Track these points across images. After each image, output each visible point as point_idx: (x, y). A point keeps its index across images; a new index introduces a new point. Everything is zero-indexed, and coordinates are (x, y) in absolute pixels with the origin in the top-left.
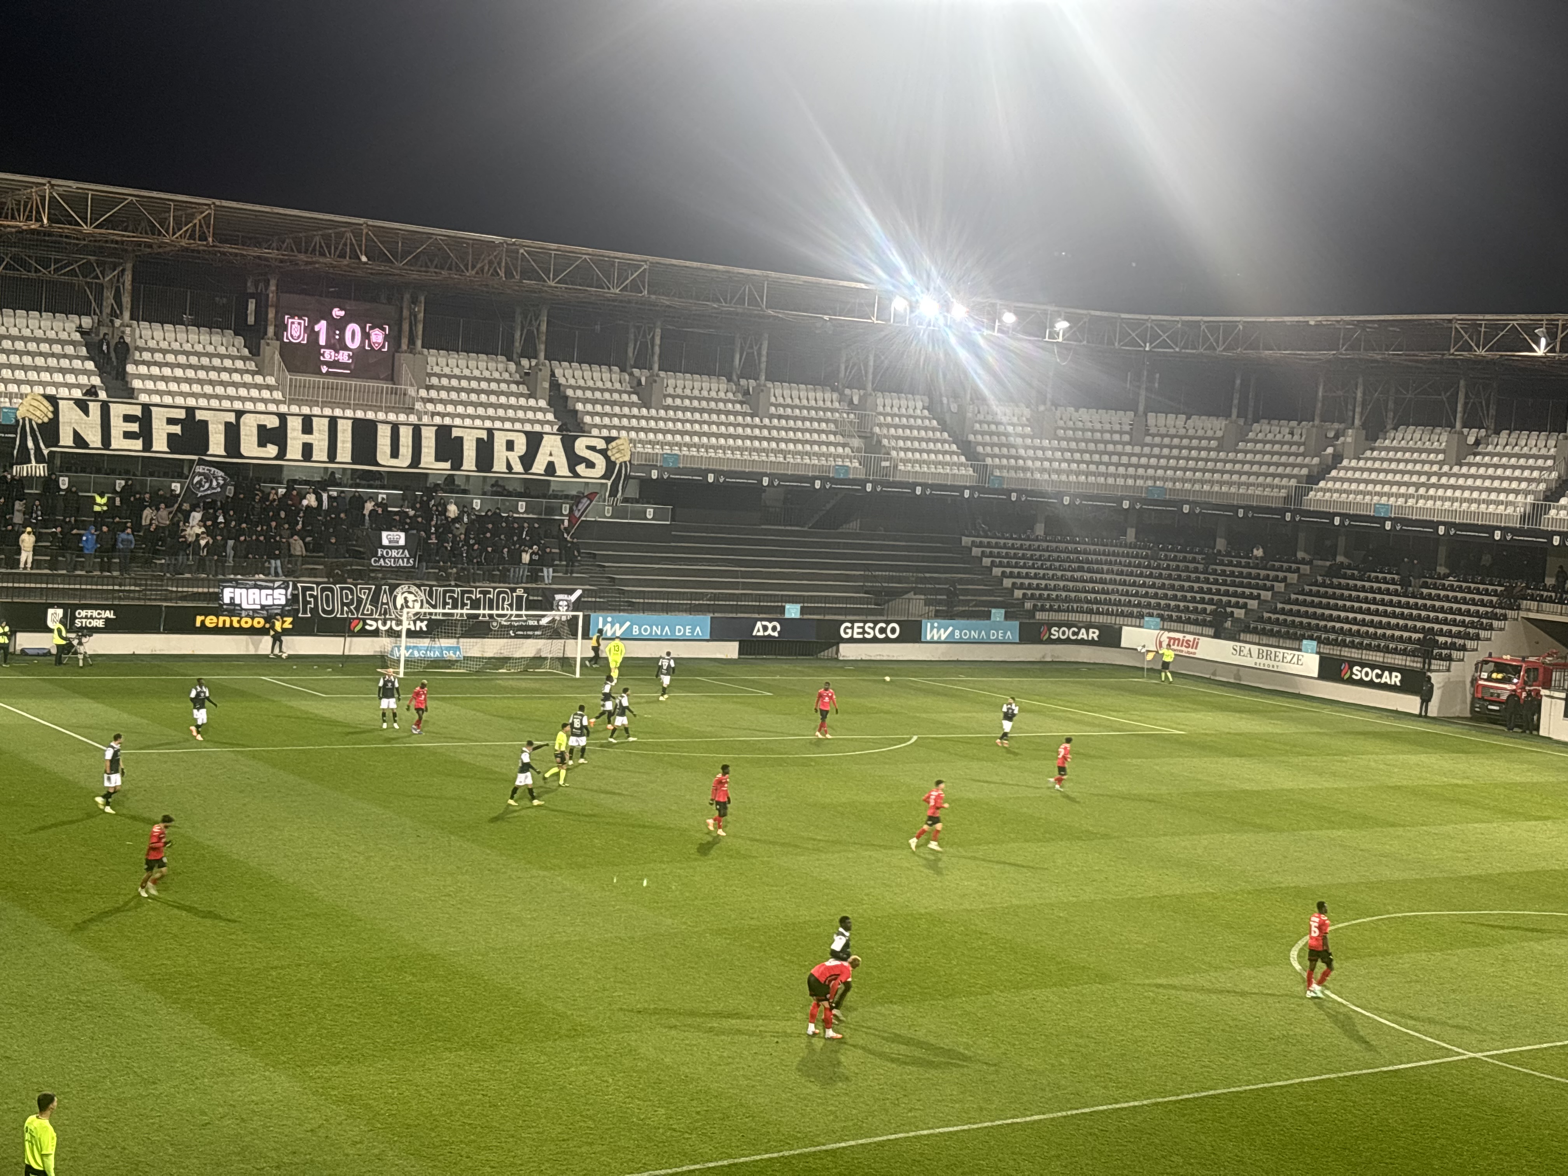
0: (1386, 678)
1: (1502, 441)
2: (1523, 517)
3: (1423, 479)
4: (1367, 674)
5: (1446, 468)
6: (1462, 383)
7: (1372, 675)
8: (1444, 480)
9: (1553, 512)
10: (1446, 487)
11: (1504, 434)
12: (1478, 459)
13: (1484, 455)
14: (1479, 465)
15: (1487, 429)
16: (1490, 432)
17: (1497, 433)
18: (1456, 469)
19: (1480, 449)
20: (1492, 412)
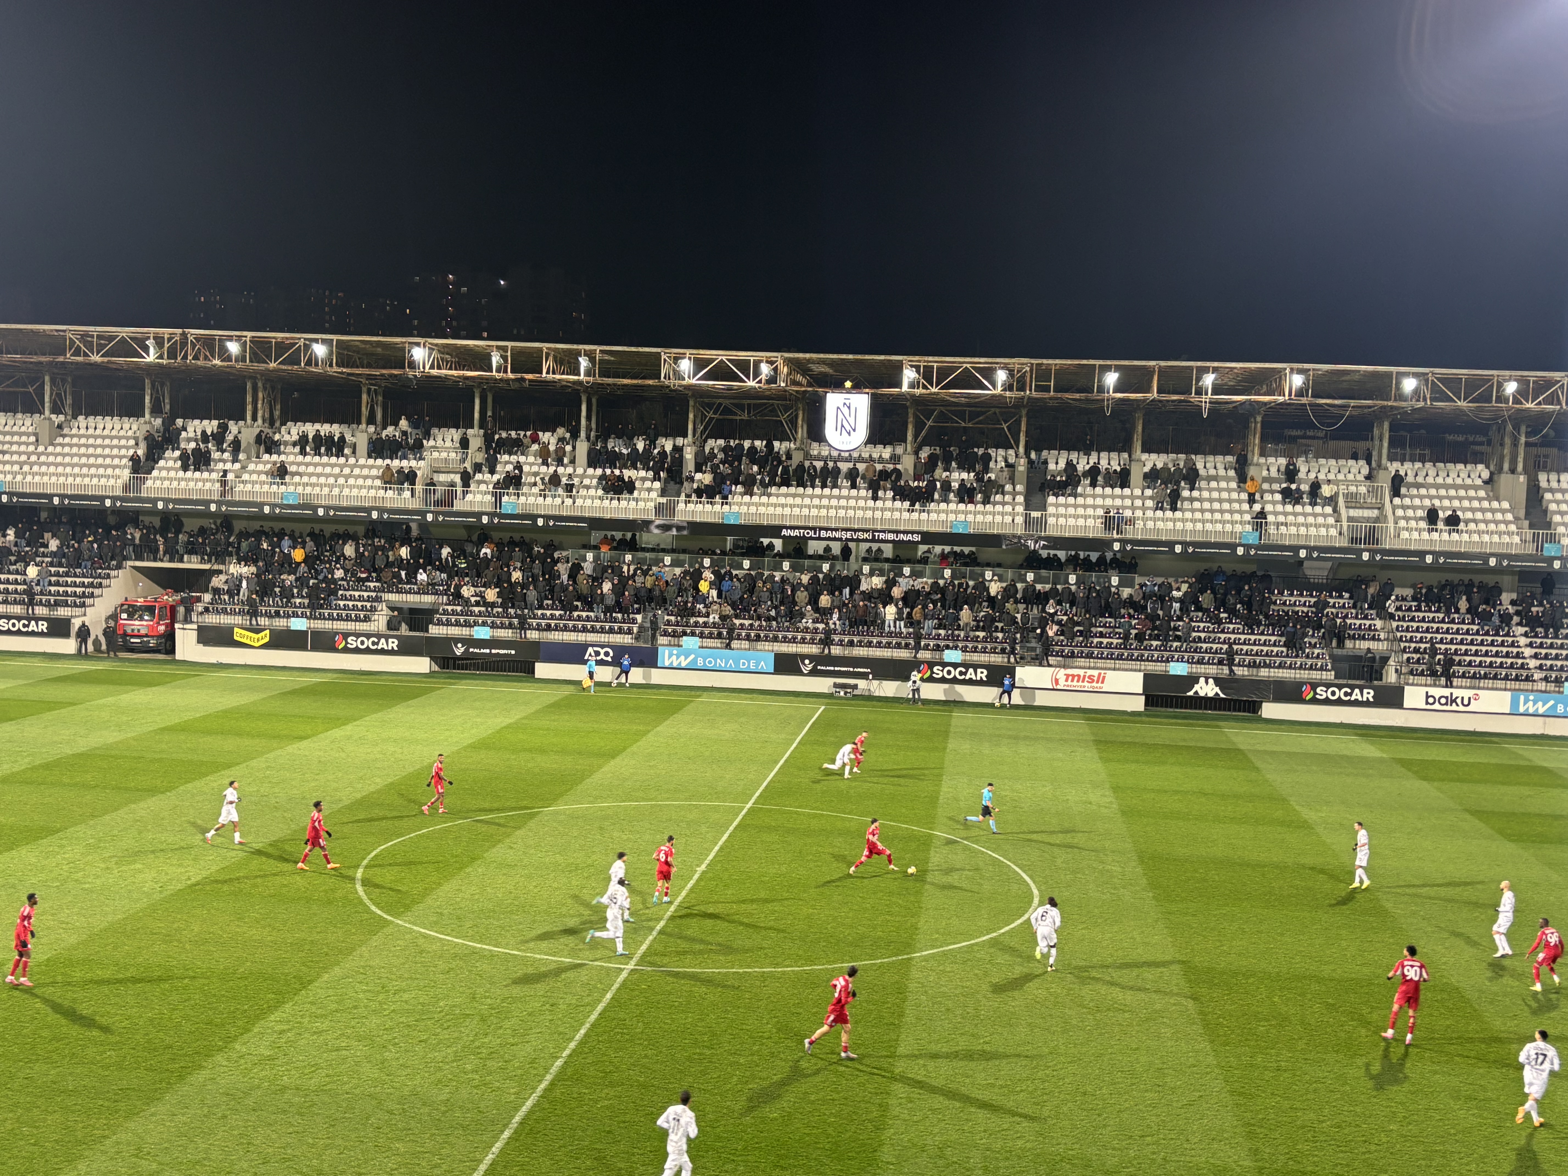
0: (33, 626)
1: (83, 424)
2: (126, 488)
3: (24, 458)
4: (14, 625)
5: (41, 449)
6: (47, 378)
7: (19, 625)
8: (43, 458)
9: (149, 483)
10: (48, 465)
11: (81, 418)
12: (67, 440)
13: (72, 436)
14: (71, 446)
15: (66, 415)
16: (69, 417)
17: (75, 417)
18: (50, 449)
19: (66, 431)
20: (69, 401)
